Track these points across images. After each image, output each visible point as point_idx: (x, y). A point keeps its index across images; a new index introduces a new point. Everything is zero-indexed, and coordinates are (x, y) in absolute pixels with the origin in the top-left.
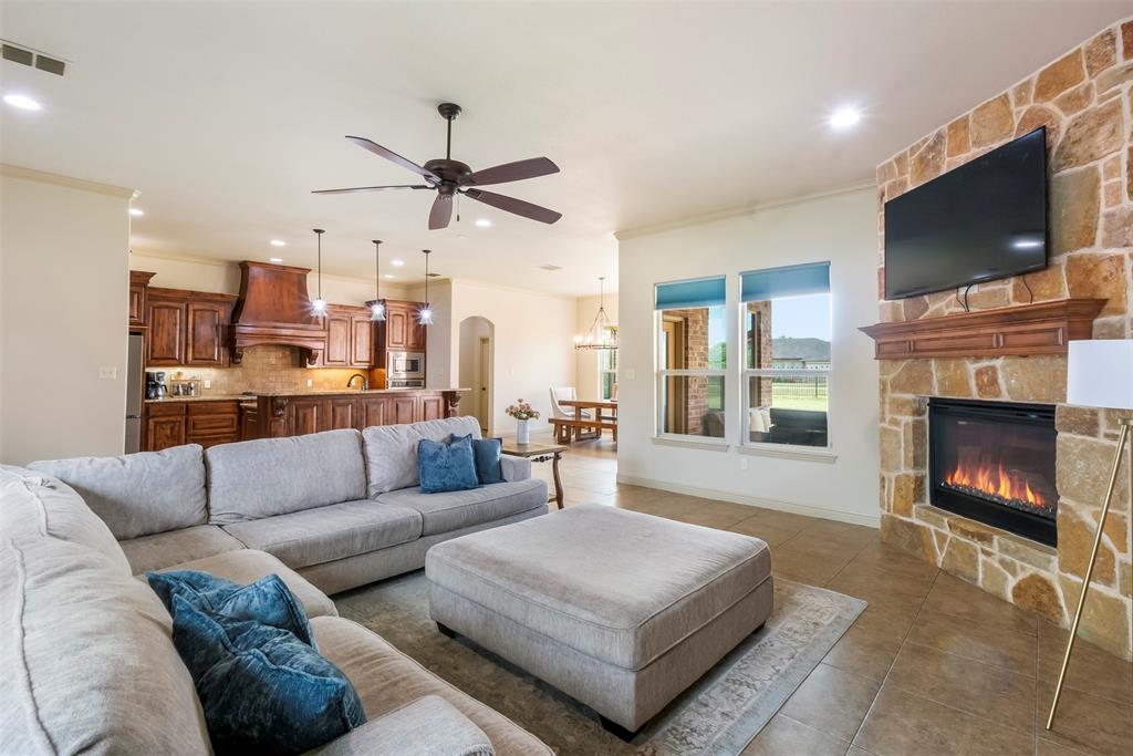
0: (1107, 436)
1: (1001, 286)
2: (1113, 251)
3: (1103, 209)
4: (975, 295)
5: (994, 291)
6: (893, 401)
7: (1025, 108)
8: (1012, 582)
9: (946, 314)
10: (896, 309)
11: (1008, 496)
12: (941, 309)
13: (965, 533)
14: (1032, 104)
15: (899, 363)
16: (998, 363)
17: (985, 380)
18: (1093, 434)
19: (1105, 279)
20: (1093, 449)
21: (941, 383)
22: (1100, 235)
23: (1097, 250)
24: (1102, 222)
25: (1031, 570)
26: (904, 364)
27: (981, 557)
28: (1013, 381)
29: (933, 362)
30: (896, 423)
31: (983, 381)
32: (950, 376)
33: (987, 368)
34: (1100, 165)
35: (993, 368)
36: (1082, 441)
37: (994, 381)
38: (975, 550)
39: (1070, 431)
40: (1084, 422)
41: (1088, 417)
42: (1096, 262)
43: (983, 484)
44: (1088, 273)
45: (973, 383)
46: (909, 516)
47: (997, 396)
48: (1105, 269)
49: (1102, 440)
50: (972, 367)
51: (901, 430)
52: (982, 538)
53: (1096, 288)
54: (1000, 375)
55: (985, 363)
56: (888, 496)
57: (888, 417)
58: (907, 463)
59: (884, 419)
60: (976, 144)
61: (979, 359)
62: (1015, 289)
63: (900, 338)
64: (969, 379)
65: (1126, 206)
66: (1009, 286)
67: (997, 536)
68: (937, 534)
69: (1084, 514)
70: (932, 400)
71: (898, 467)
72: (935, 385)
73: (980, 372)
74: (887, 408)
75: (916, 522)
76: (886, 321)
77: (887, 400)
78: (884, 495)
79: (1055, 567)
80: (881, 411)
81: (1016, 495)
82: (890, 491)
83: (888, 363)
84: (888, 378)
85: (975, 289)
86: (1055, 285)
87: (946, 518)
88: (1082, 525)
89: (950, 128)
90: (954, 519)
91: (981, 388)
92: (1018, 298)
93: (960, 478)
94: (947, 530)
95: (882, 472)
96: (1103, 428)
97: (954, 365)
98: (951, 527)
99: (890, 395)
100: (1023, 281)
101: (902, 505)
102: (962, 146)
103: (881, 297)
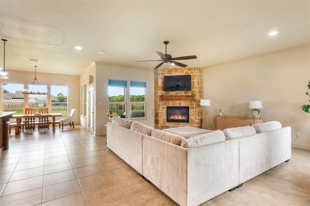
2: (196, 90)
3: (195, 86)
5: (181, 92)
6: (162, 107)
7: (186, 71)
9: (173, 95)
10: (162, 92)
11: (180, 119)
13: (176, 124)
16: (181, 101)
18: (194, 109)
21: (172, 104)
22: (195, 88)
23: (194, 90)
24: (195, 87)
28: (184, 104)
29: (170, 101)
30: (163, 111)
34: (195, 81)
37: (181, 104)
38: (178, 126)
39: (191, 109)
42: (194, 91)
43: (176, 117)
44: (193, 92)
45: (178, 104)
46: (165, 124)
47: (181, 106)
48: (195, 92)
49: (194, 110)
50: (177, 102)
52: (179, 124)
53: (194, 94)
55: (180, 102)
56: (161, 123)
57: (161, 110)
58: (165, 117)
59: (160, 110)
60: (179, 72)
61: (179, 101)
62: (184, 92)
63: (168, 98)
64: (177, 104)
65: (197, 86)
66: (183, 92)
67: (181, 123)
68: (171, 126)
69: (192, 118)
70: (167, 107)
71: (163, 118)
72: (171, 104)
73: (179, 103)
74: (161, 108)
75: (167, 125)
76: (161, 94)
77: (161, 107)
78: (160, 123)
79: (189, 125)
80: (159, 109)
81: (182, 118)
82: (161, 122)
83: (161, 101)
84: (161, 104)
85: (178, 92)
86: (190, 93)
87: (173, 123)
88: (192, 119)
89: (174, 68)
90: (174, 123)
91: (179, 105)
92: (185, 94)
93: (172, 117)
94: (173, 125)
95: (159, 119)
96: (194, 108)
97: (174, 102)
98: (174, 124)
99: (161, 106)
100: (185, 92)
101: (164, 123)
102: (176, 72)
103: (159, 90)
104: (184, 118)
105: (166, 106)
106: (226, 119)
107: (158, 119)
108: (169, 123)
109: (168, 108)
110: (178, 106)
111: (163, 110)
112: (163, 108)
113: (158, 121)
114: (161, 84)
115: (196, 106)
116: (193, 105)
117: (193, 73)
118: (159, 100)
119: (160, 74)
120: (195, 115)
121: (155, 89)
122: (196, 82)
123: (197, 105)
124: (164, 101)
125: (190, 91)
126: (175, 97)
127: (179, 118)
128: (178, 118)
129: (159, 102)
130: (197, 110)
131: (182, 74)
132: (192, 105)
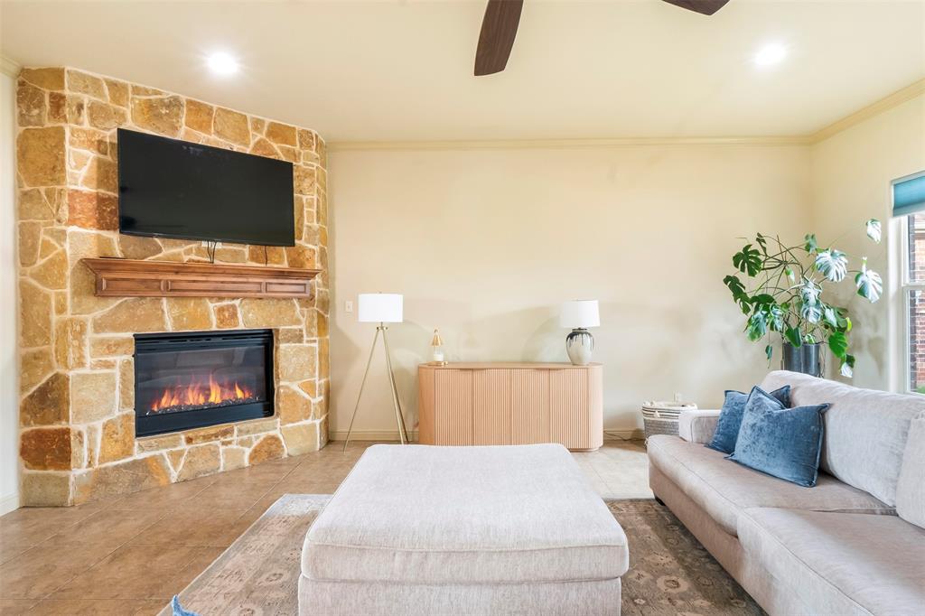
0: (308, 342)
1: (241, 249)
2: (310, 246)
3: (306, 223)
4: (219, 250)
5: (235, 251)
6: (97, 343)
7: (259, 137)
8: (248, 451)
9: (185, 261)
10: (102, 242)
11: (218, 401)
12: (179, 254)
13: (207, 438)
14: (264, 137)
15: (110, 300)
16: (237, 302)
17: (227, 315)
18: (300, 341)
19: (308, 259)
20: (301, 350)
21: (176, 319)
22: (305, 236)
23: (304, 242)
24: (305, 229)
25: (263, 435)
26: (119, 302)
27: (222, 448)
28: (251, 315)
29: (164, 301)
30: (109, 365)
31: (224, 316)
32: (189, 313)
33: (229, 307)
34: (304, 198)
35: (234, 307)
36: (295, 347)
37: (234, 315)
38: (217, 446)
39: (288, 342)
40: (296, 336)
41: (298, 333)
42: (305, 249)
44: (299, 254)
45: (214, 318)
46: (130, 456)
47: (236, 326)
48: (308, 254)
49: (305, 344)
50: (212, 306)
51: (117, 372)
52: (225, 433)
53: (303, 263)
54: (239, 310)
55: (225, 303)
56: (91, 450)
57: (89, 360)
58: (125, 404)
59: (81, 364)
60: (218, 133)
61: (221, 299)
62: (252, 252)
63: (152, 277)
64: (209, 316)
65: (315, 225)
66: (246, 250)
67: (236, 426)
68: (171, 454)
69: (295, 387)
70: (138, 338)
71: (110, 412)
72: (169, 318)
73: (221, 310)
74: (87, 351)
75: (138, 455)
76: (92, 253)
77: (87, 342)
78: (80, 452)
79: (278, 426)
80: (71, 356)
81: (226, 397)
82: (92, 441)
83: (91, 301)
84: (89, 319)
85: (219, 246)
86: (281, 256)
87: (182, 436)
88: (294, 393)
89: (190, 102)
90: (191, 433)
91: (222, 321)
92: (253, 259)
93: (168, 402)
94: (183, 446)
95: (75, 426)
96: (305, 338)
97: (192, 303)
98: (189, 440)
99: (90, 335)
100: (260, 250)
101: (118, 448)
102: (203, 127)
103: (72, 222)
104: (239, 394)
105: (130, 335)
106: (477, 374)
107: (67, 432)
108: (152, 440)
109: (146, 345)
110: (214, 328)
111: (110, 359)
112: (112, 347)
113: (67, 443)
114: (86, 181)
115: (310, 326)
116: (298, 322)
117: (296, 156)
118: (76, 293)
119: (80, 107)
120: (307, 374)
121: (21, 212)
122: (310, 205)
123: (315, 322)
124: (114, 303)
125: (284, 250)
126: (203, 274)
127: (212, 399)
128: (202, 400)
129: (77, 306)
130: (316, 345)
131: (237, 148)
132: (295, 324)
